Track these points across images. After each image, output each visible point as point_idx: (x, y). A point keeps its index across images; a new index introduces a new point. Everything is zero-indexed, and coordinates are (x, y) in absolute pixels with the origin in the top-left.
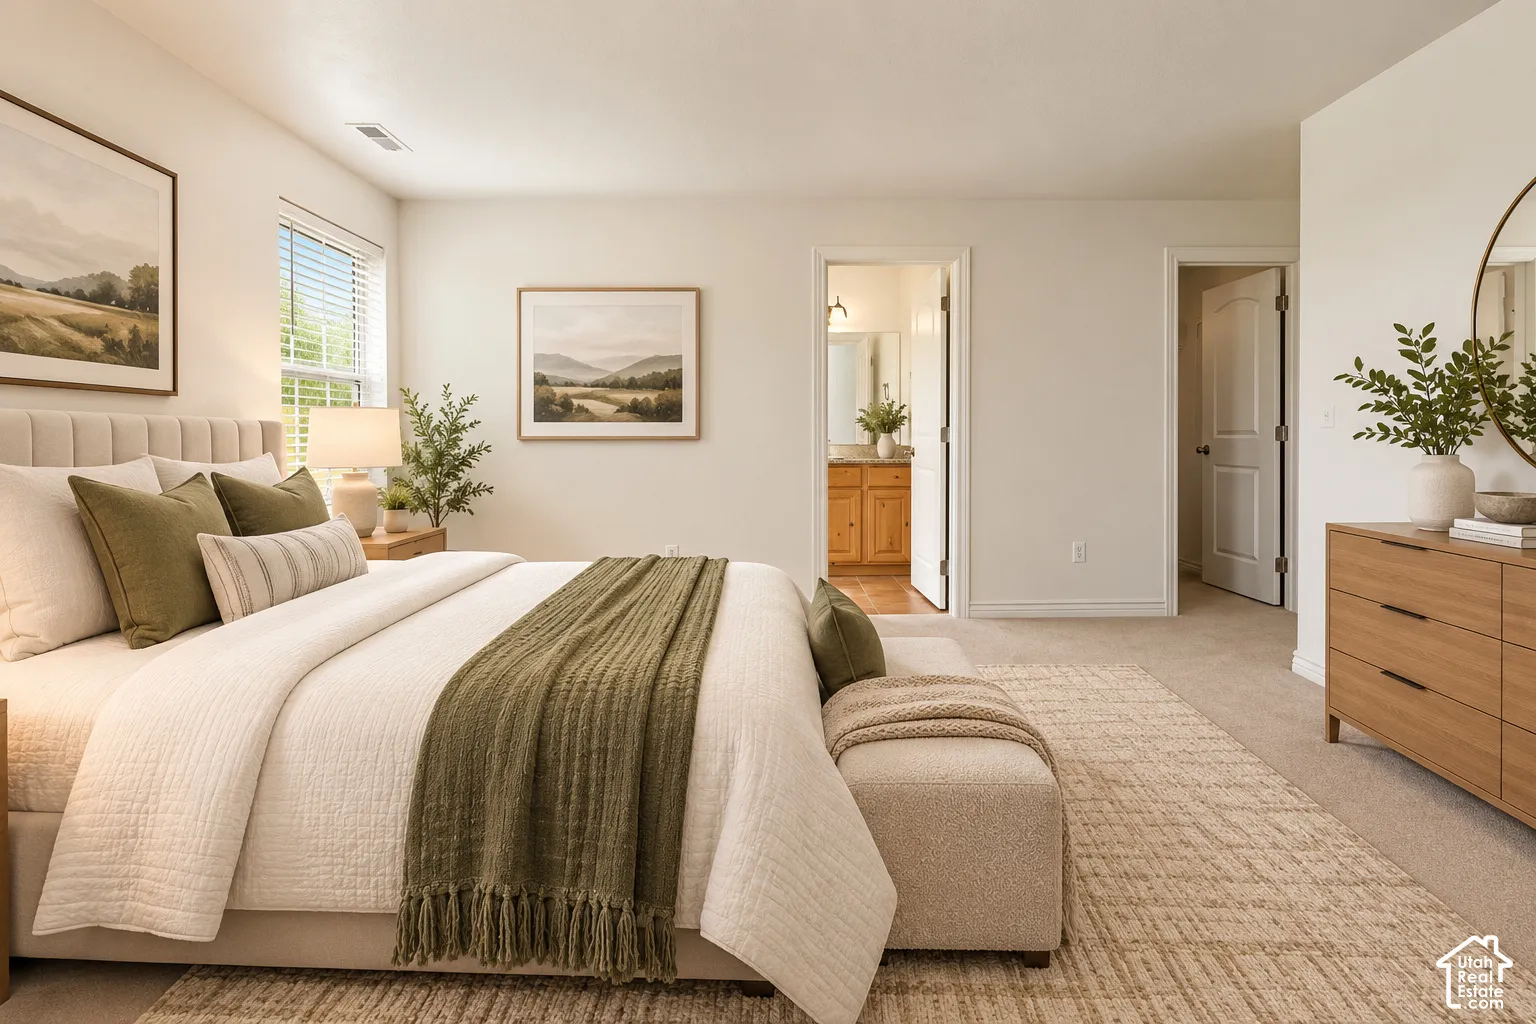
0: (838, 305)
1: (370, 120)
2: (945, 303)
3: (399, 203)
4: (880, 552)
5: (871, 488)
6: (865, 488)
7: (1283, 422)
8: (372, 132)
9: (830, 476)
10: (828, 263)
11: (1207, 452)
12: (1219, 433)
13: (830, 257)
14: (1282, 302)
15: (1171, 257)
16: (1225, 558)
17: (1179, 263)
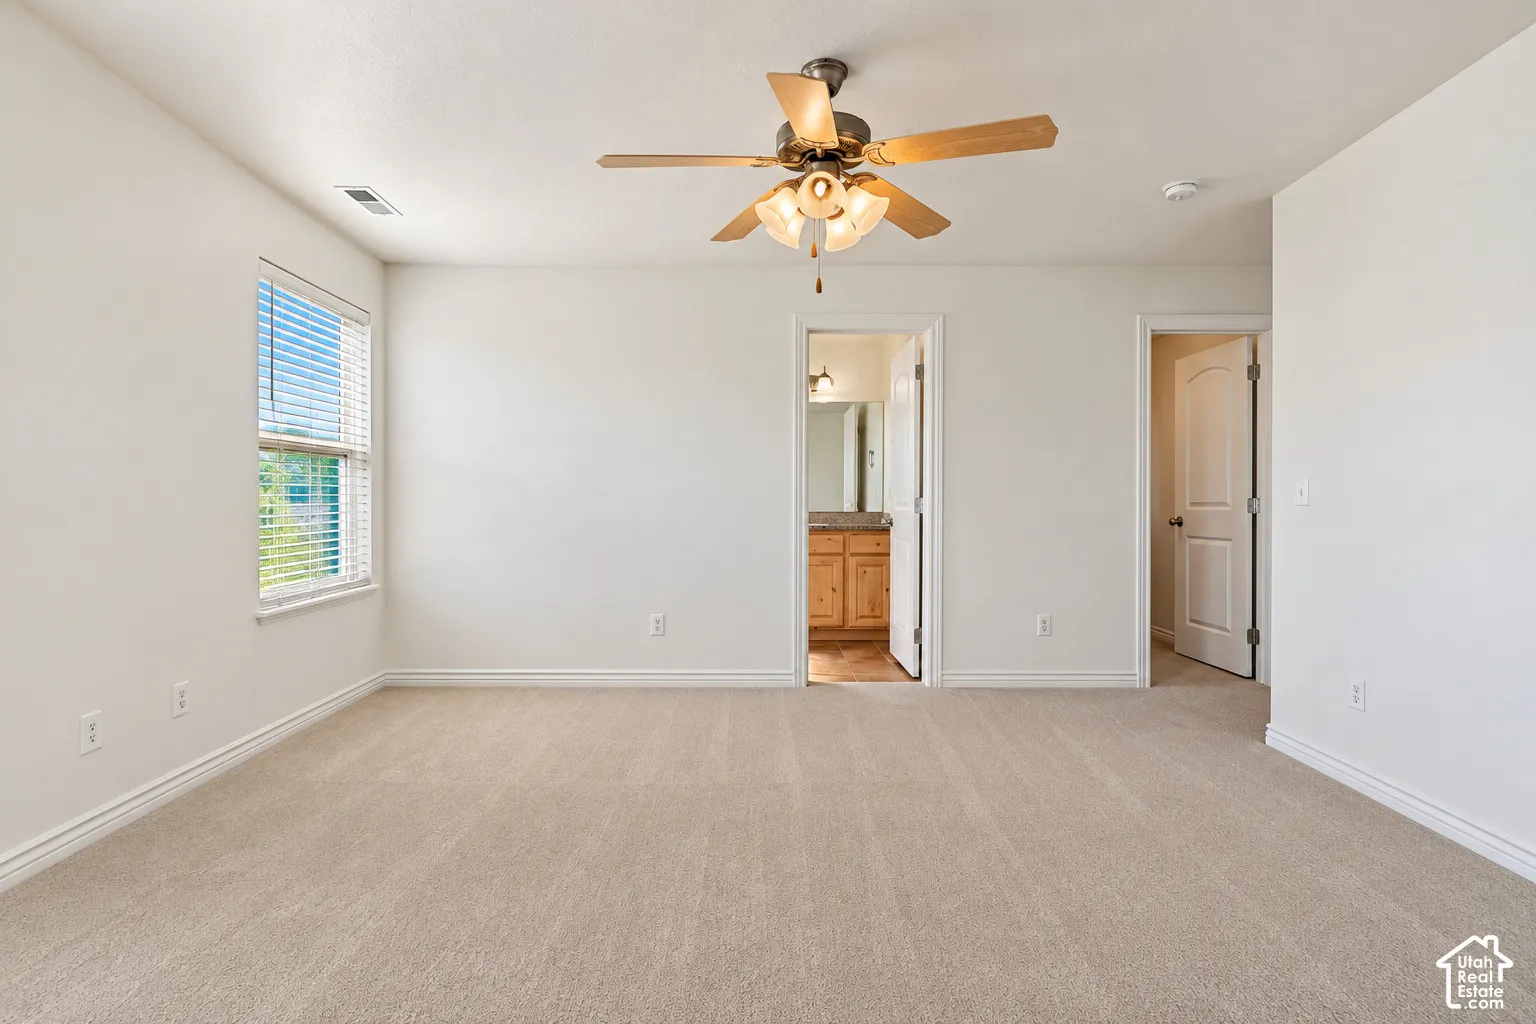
0: (825, 375)
1: (358, 184)
2: (920, 371)
3: (389, 267)
4: (861, 617)
5: (853, 555)
6: (847, 554)
7: (1254, 495)
8: (362, 196)
9: (810, 543)
10: (810, 331)
11: (1180, 524)
12: (1192, 504)
13: (812, 326)
14: (1254, 372)
15: (1144, 326)
16: (1197, 629)
17: (1153, 331)
